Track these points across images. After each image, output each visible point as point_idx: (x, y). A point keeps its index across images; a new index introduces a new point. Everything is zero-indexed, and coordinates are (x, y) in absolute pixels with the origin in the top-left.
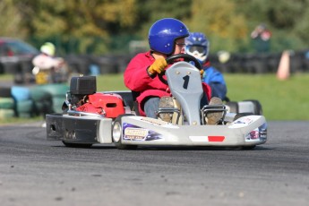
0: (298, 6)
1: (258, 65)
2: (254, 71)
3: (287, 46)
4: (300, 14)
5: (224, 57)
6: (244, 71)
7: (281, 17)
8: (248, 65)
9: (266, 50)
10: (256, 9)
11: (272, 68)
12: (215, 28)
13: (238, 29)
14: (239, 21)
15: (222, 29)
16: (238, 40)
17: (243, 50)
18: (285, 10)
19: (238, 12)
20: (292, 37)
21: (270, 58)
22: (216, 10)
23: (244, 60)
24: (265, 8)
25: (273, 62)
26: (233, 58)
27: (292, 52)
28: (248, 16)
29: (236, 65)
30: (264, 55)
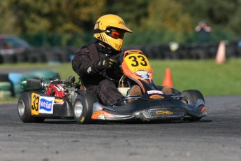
0: (231, 6)
1: (201, 53)
2: (198, 58)
3: (223, 38)
4: (233, 12)
5: (174, 47)
6: (190, 57)
7: (218, 14)
8: (193, 52)
10: (199, 9)
11: (212, 55)
12: (168, 25)
13: (185, 25)
14: (186, 18)
16: (186, 34)
17: (189, 41)
18: (221, 9)
19: (184, 11)
20: (227, 30)
21: (210, 47)
22: (167, 10)
23: (190, 49)
24: (205, 7)
25: (212, 50)
26: (181, 47)
27: (227, 41)
28: (192, 15)
29: (184, 53)
30: (205, 45)
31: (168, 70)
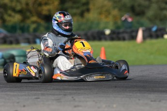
0: (147, 3)
1: (126, 36)
2: (124, 39)
3: (142, 25)
4: (148, 7)
5: (108, 32)
6: (119, 39)
7: (138, 9)
8: (121, 36)
9: (130, 27)
10: (124, 6)
11: (134, 37)
12: (103, 17)
13: (115, 17)
14: (115, 12)
15: (106, 17)
16: (115, 23)
17: (118, 28)
18: (139, 5)
19: (114, 8)
20: (144, 20)
21: (132, 32)
22: (103, 7)
23: (119, 33)
24: (129, 5)
25: (134, 34)
26: (113, 32)
27: (144, 28)
28: (120, 10)
29: (114, 36)
30: (129, 30)
31: (103, 48)
